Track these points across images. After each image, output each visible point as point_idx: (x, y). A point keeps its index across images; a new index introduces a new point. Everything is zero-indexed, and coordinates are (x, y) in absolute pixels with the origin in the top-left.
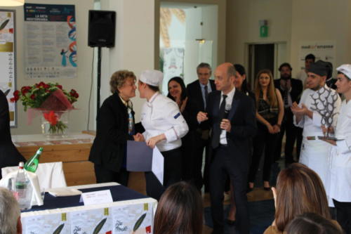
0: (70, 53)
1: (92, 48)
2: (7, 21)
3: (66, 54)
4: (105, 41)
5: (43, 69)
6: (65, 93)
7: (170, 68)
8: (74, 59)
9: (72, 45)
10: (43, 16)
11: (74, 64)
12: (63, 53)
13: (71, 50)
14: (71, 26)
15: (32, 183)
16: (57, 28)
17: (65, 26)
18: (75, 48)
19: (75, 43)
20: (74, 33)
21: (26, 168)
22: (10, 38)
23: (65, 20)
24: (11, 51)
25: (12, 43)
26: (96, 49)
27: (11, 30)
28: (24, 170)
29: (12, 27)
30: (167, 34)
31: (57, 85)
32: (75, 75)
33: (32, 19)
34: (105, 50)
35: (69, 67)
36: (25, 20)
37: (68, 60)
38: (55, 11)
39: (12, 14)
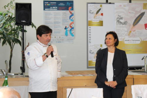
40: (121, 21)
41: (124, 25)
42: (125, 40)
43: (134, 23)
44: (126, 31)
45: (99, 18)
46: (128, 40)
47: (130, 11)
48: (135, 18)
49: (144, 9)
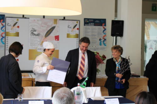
0: (103, 40)
1: (113, 37)
2: (76, 25)
3: (101, 41)
4: (119, 34)
5: (91, 47)
6: (100, 56)
7: (149, 49)
8: (105, 43)
9: (104, 36)
10: (92, 24)
11: (105, 45)
12: (100, 40)
13: (104, 39)
14: (104, 28)
15: (83, 93)
16: (98, 29)
17: (101, 28)
18: (105, 38)
19: (105, 36)
20: (105, 31)
21: (81, 86)
22: (77, 32)
23: (102, 26)
24: (78, 38)
25: (78, 34)
26: (115, 37)
27: (78, 29)
28: (80, 86)
29: (78, 27)
30: (149, 34)
31: (97, 53)
32: (105, 49)
33: (87, 25)
34: (119, 38)
35: (103, 46)
36: (84, 25)
37: (102, 43)
38: (97, 21)
39: (78, 22)
40: (35, 33)
41: (37, 36)
42: (38, 49)
43: (46, 35)
44: (39, 41)
45: (16, 29)
46: (41, 49)
47: (43, 25)
48: (47, 31)
49: (54, 23)
